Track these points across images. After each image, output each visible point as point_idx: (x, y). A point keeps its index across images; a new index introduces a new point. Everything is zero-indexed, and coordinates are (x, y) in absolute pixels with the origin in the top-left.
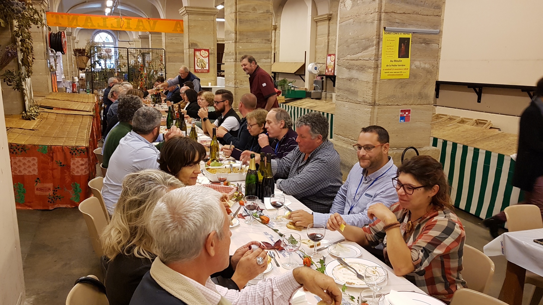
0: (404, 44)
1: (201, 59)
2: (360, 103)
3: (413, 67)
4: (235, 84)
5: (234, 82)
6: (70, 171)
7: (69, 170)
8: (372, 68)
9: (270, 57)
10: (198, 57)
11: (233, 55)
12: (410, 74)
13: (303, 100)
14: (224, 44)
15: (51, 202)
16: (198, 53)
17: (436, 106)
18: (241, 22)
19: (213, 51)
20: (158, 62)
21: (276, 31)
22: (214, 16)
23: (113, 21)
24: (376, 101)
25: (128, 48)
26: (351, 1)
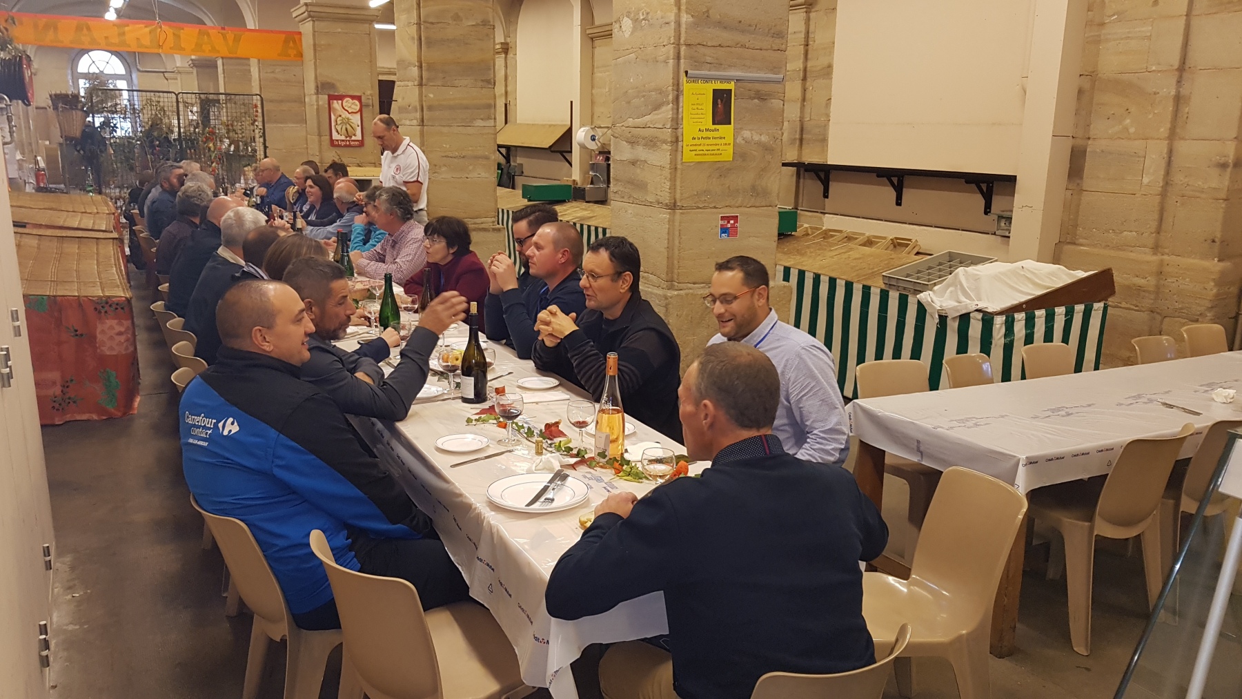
0: (722, 103)
1: (343, 116)
2: (650, 205)
3: (739, 140)
6: (95, 347)
7: (92, 344)
8: (668, 142)
9: (493, 117)
10: (339, 113)
11: (415, 112)
12: (734, 153)
13: (566, 204)
14: (393, 82)
15: (58, 410)
16: (336, 104)
17: (824, 213)
18: (430, 43)
19: (370, 97)
20: (248, 123)
21: (508, 56)
22: (370, 24)
23: (140, 33)
24: (677, 200)
25: (177, 93)
26: (631, 20)
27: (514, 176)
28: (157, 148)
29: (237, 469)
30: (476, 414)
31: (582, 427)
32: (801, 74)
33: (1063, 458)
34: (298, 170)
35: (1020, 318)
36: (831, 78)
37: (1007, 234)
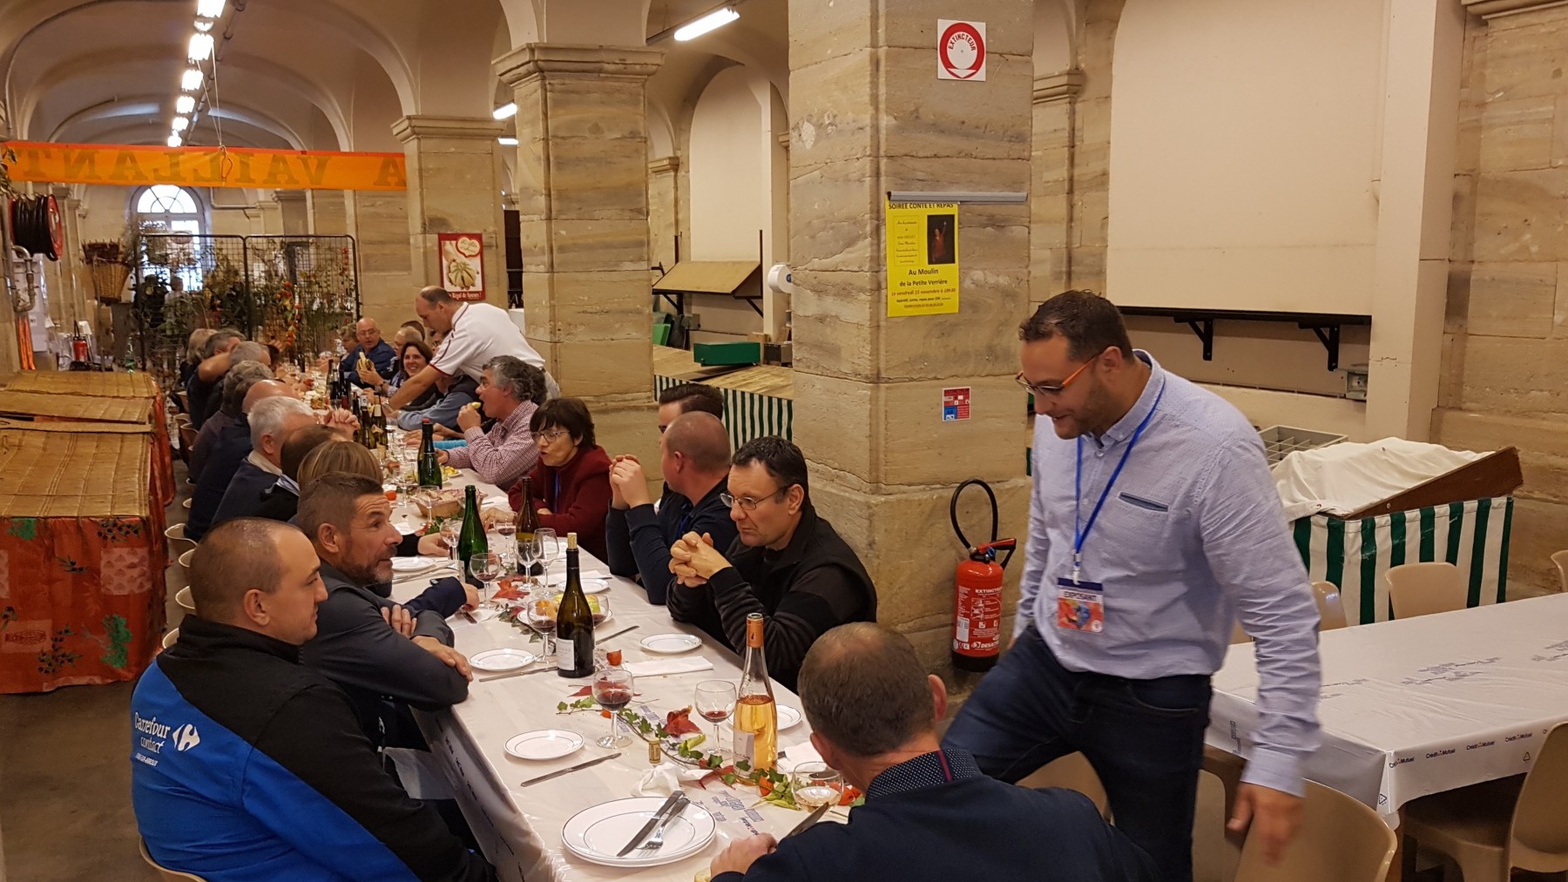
0: (941, 234)
1: (458, 261)
2: (844, 377)
3: (968, 284)
4: (552, 332)
5: (548, 327)
6: (98, 585)
7: (95, 581)
8: (867, 291)
9: (646, 257)
10: (452, 257)
11: (544, 254)
12: (960, 302)
13: (752, 369)
14: (519, 214)
15: (47, 672)
16: (449, 246)
18: (560, 165)
19: (494, 236)
20: (334, 273)
21: (679, 174)
22: (493, 140)
23: (200, 160)
24: (882, 370)
25: (244, 237)
26: (813, 125)
27: (688, 331)
28: (219, 309)
29: (196, 801)
30: (575, 695)
31: (719, 720)
32: (1066, 185)
33: (1453, 751)
34: (400, 332)
35: (1383, 523)
36: (1108, 190)
37: (1362, 397)
